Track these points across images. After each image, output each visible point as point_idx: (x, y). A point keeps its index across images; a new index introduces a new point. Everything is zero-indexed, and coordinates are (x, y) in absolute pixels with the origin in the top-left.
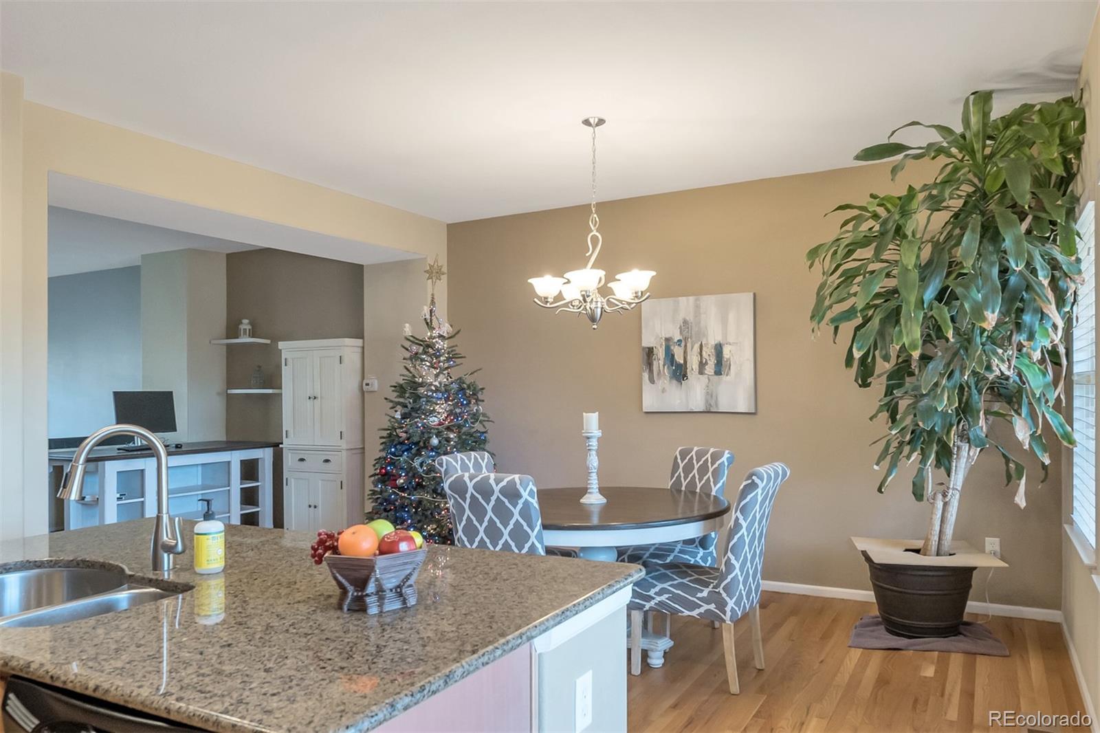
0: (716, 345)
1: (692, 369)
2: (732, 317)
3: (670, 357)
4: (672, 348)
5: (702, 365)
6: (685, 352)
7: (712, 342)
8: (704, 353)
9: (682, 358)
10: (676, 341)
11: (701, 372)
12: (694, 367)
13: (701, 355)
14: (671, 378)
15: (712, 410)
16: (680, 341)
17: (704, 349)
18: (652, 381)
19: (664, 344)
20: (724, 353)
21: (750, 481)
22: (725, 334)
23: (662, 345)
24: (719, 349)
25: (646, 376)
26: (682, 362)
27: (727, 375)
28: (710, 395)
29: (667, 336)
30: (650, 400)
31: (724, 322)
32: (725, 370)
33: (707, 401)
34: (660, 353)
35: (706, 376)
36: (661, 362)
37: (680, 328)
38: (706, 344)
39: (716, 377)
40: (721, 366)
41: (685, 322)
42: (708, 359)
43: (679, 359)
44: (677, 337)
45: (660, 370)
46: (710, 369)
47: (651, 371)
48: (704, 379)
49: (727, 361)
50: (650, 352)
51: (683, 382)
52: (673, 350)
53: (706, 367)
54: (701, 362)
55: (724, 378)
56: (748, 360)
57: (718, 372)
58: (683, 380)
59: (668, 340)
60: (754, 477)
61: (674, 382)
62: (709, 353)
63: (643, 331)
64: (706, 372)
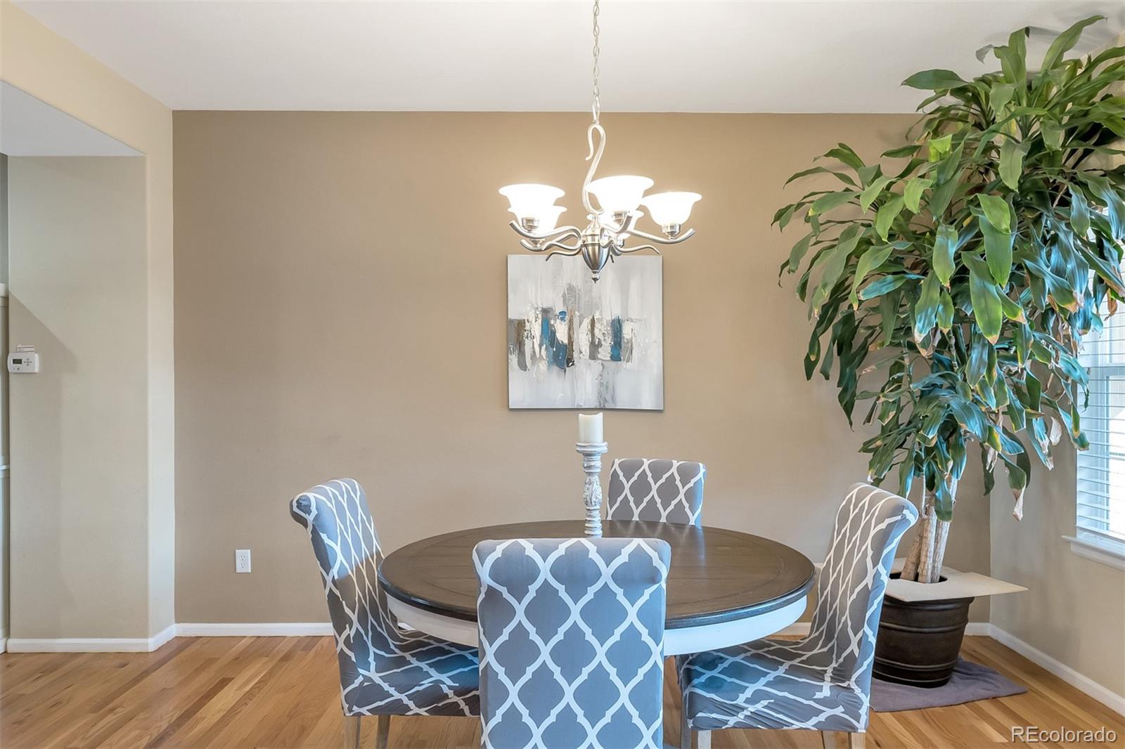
0: (613, 321)
1: (581, 352)
2: (634, 284)
3: (549, 334)
4: (552, 322)
5: (595, 347)
6: (570, 328)
7: (608, 317)
8: (597, 332)
9: (566, 337)
10: (557, 313)
11: (593, 356)
12: (583, 350)
13: (593, 335)
14: (550, 364)
15: (607, 407)
16: (563, 313)
17: (597, 325)
18: (523, 366)
19: (540, 316)
20: (624, 332)
21: (899, 518)
22: (625, 307)
23: (537, 317)
24: (617, 326)
25: (514, 359)
26: (566, 342)
27: (628, 361)
28: (605, 388)
29: (545, 306)
30: (521, 391)
31: (624, 291)
32: (624, 354)
33: (600, 395)
34: (536, 329)
35: (600, 361)
36: (537, 341)
37: (564, 296)
38: (600, 320)
39: (613, 364)
40: (619, 349)
41: (571, 289)
42: (602, 339)
43: (562, 336)
44: (559, 308)
45: (534, 352)
46: (605, 352)
47: (521, 353)
48: (596, 365)
49: (628, 342)
50: (521, 325)
51: (567, 369)
52: (553, 326)
53: (600, 350)
54: (592, 343)
55: (623, 364)
56: (655, 342)
57: (616, 357)
58: (568, 366)
59: (546, 312)
60: (905, 512)
61: (555, 368)
62: (602, 331)
63: (510, 297)
64: (599, 356)
